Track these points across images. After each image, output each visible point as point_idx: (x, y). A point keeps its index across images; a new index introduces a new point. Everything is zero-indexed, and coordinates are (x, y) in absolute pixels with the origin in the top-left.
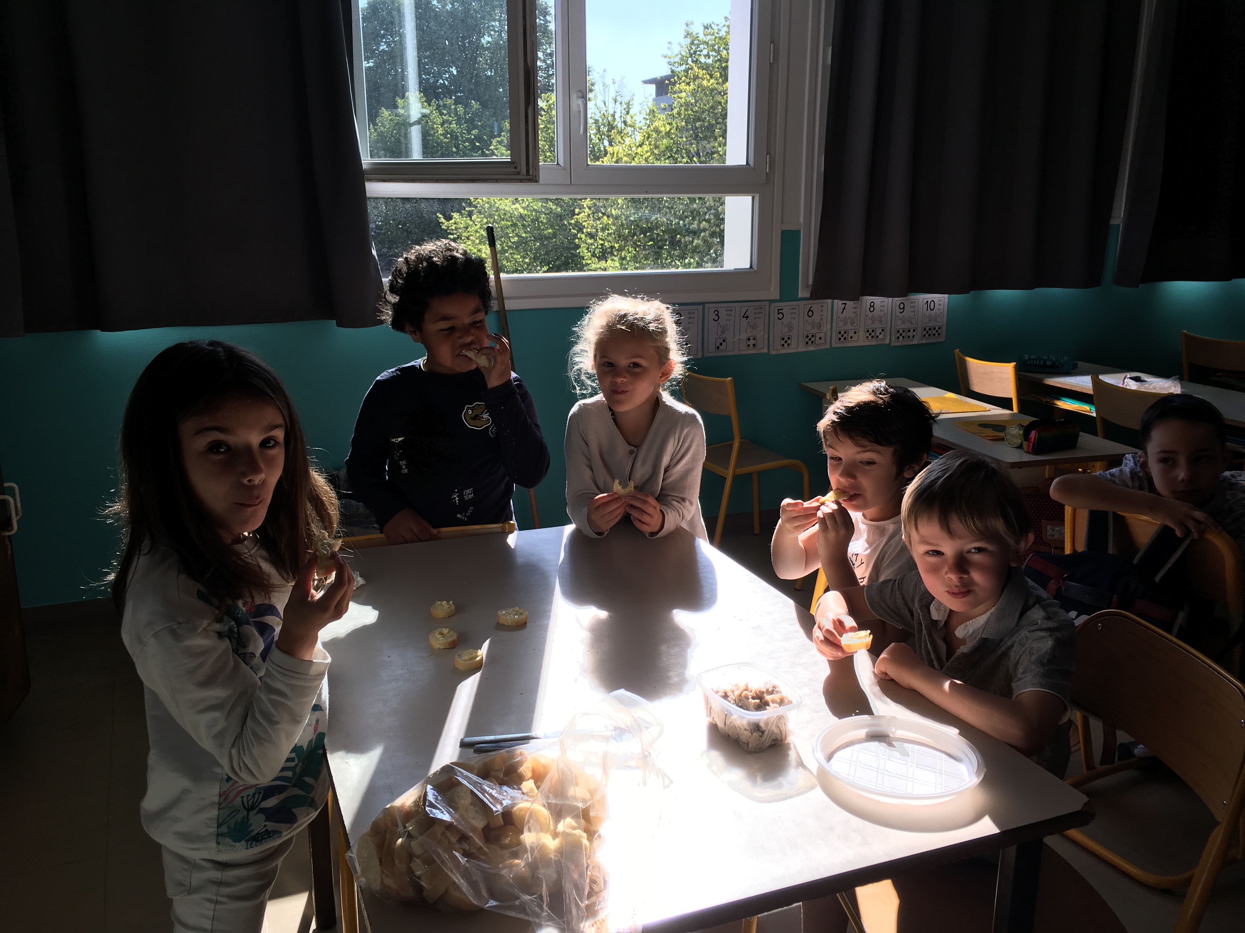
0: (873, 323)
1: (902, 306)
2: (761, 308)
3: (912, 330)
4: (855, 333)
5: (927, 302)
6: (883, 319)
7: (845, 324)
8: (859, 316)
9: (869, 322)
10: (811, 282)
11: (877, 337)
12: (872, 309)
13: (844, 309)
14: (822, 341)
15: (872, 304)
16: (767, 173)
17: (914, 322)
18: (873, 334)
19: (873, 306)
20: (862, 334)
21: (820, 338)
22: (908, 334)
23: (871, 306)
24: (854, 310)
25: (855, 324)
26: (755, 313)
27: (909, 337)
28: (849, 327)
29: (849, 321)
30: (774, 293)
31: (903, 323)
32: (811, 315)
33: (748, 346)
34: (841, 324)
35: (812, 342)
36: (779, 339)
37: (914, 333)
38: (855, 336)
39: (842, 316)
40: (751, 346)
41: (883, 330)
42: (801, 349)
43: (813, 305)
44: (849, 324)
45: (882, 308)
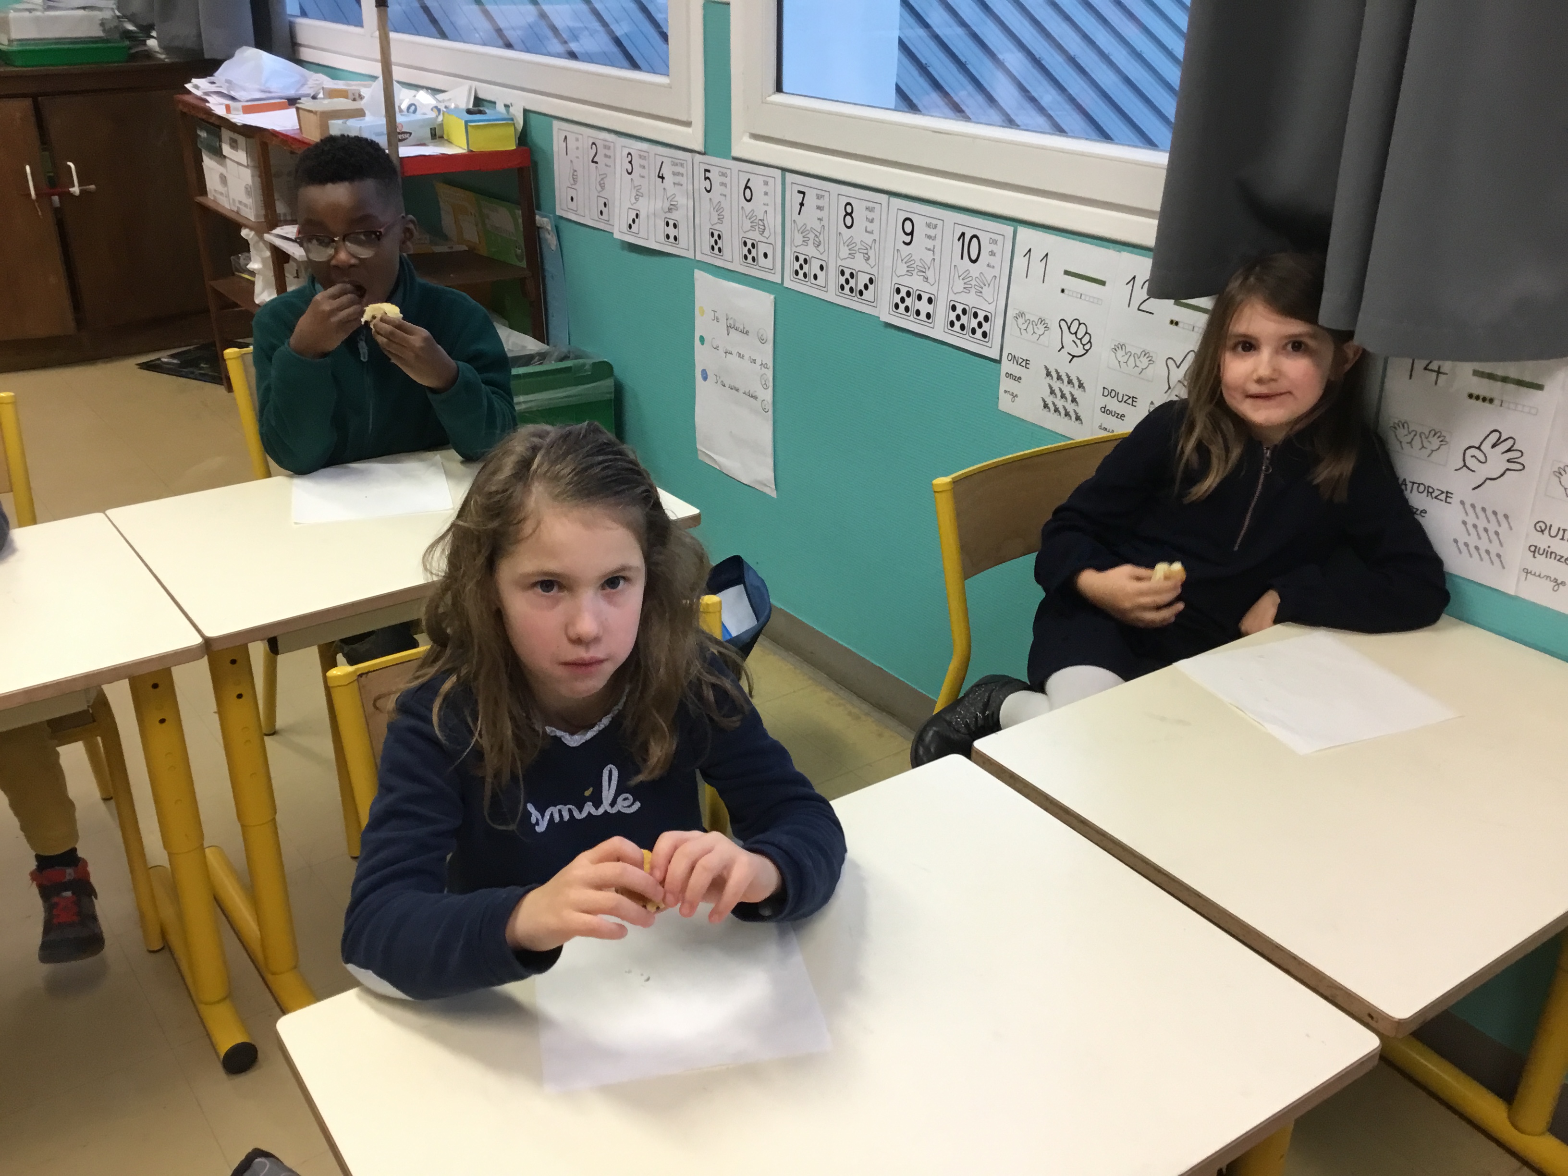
0: (852, 256)
1: (908, 228)
2: (682, 165)
3: (925, 297)
4: (822, 268)
5: (963, 234)
6: (871, 253)
8: (826, 228)
9: (844, 252)
11: (861, 293)
12: (848, 220)
13: (802, 204)
14: (768, 263)
15: (849, 208)
17: (931, 280)
18: (852, 282)
19: (850, 214)
20: (833, 278)
21: (766, 255)
22: (919, 305)
23: (847, 214)
24: (819, 214)
25: (821, 248)
26: (675, 174)
27: (918, 313)
28: (809, 251)
29: (811, 236)
30: (693, 137)
31: (909, 272)
32: (748, 197)
33: (668, 237)
34: (799, 239)
35: (754, 259)
36: (708, 236)
37: (930, 308)
38: (821, 275)
39: (800, 220)
40: (672, 239)
41: (871, 281)
42: (738, 265)
43: (752, 177)
44: (811, 242)
45: (870, 227)
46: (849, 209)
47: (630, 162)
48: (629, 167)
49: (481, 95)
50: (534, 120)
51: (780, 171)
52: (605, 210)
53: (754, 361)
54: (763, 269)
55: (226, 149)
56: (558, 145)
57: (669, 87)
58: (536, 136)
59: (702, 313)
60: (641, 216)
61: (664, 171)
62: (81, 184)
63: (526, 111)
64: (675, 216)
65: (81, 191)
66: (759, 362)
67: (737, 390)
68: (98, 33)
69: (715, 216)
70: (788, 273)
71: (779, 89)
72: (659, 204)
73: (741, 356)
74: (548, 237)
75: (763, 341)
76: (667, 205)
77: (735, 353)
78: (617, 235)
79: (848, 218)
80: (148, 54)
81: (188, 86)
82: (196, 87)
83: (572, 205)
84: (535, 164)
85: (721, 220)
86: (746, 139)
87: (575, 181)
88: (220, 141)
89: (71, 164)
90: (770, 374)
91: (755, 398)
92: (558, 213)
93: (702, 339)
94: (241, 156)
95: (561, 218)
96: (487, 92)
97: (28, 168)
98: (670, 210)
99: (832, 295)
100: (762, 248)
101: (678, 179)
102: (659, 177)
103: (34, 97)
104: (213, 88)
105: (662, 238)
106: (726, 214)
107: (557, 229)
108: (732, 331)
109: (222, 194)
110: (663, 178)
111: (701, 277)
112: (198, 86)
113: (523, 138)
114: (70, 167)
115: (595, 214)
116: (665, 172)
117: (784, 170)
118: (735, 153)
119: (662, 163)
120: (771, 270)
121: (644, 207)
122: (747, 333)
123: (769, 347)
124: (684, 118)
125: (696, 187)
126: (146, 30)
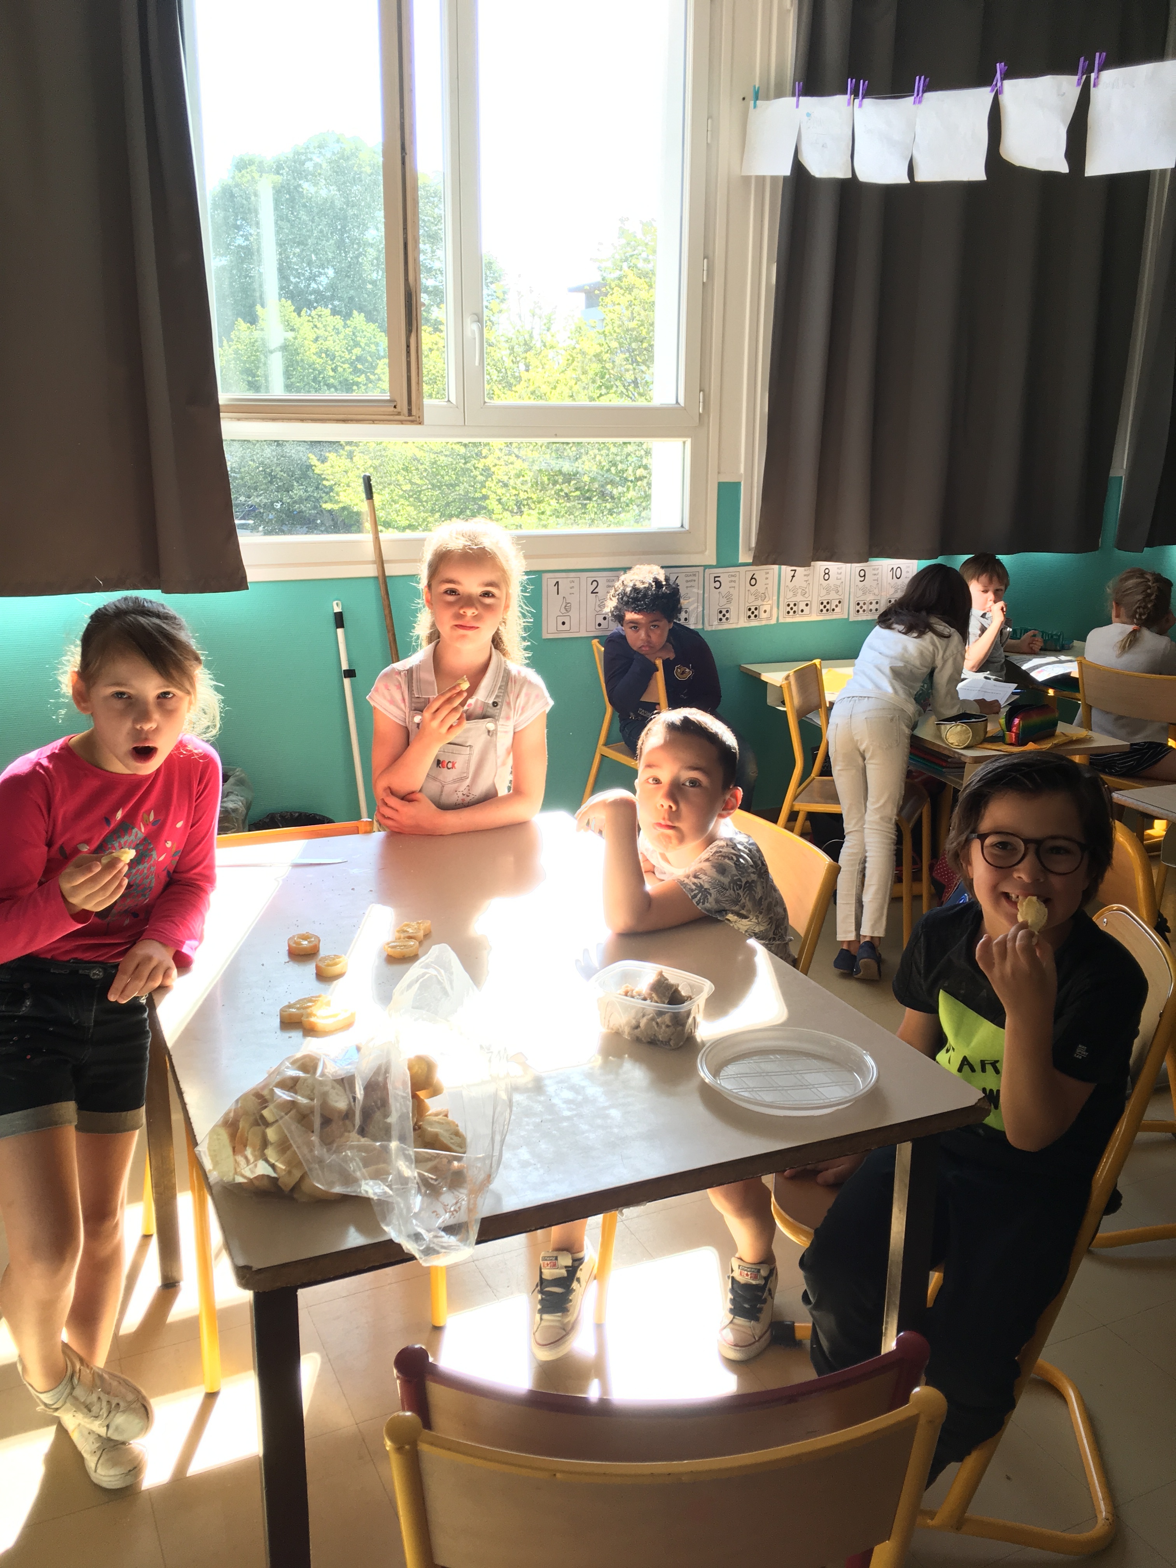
1: (862, 573)
2: (695, 575)
3: (874, 602)
4: (807, 605)
5: (893, 569)
6: (840, 589)
7: (795, 595)
8: (811, 584)
9: (824, 592)
10: (753, 545)
11: (833, 610)
13: (793, 576)
14: (768, 614)
16: (700, 414)
17: (877, 593)
18: (828, 607)
20: (816, 606)
21: (765, 611)
22: (871, 607)
24: (806, 578)
25: (806, 595)
26: (687, 581)
27: (871, 610)
28: (799, 598)
29: (800, 591)
30: (710, 556)
31: (864, 594)
34: (790, 594)
36: (716, 612)
37: (877, 606)
38: (806, 609)
39: (791, 585)
41: (840, 602)
44: (799, 594)
45: (839, 576)
46: (827, 571)
83: (564, 628)
85: (728, 602)
99: (814, 617)
106: (734, 597)
124: (699, 548)
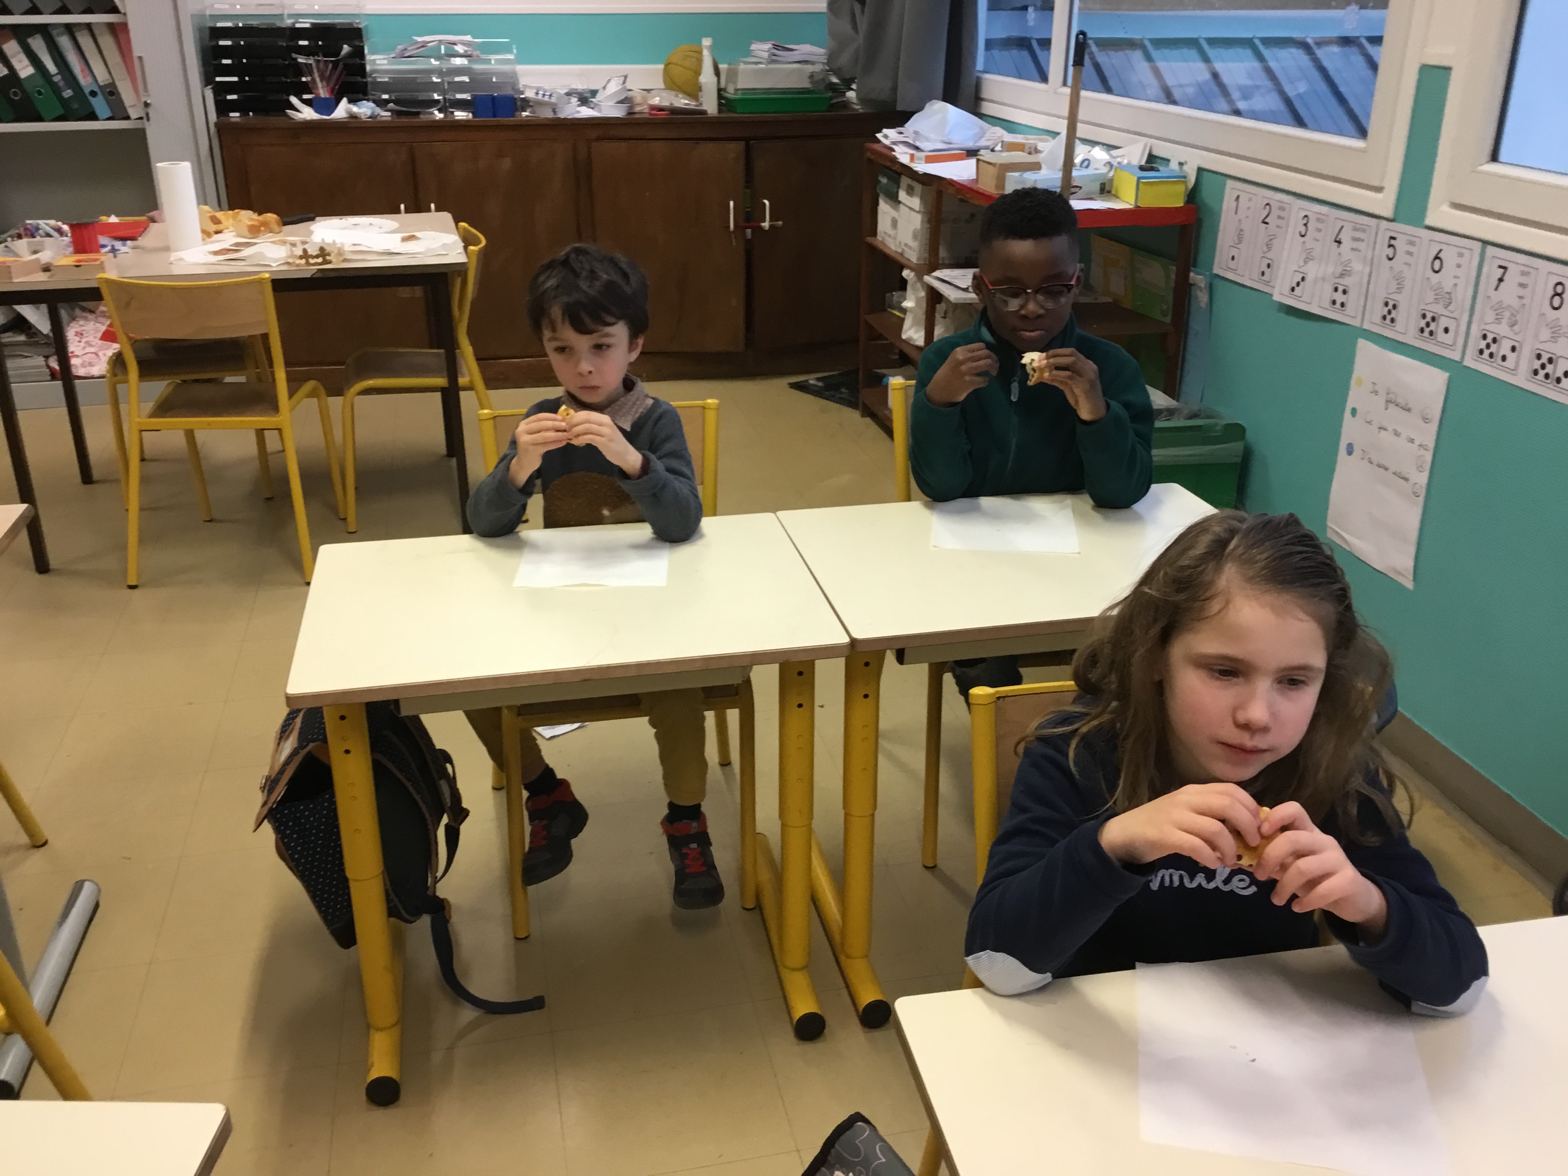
0: (1554, 339)
2: (1364, 231)
4: (1513, 349)
7: (1498, 320)
8: (1527, 307)
9: (1545, 334)
11: (1558, 380)
12: (1557, 301)
13: (1501, 280)
14: (1448, 338)
15: (1559, 288)
18: (1549, 369)
19: (1560, 295)
20: (1526, 362)
21: (1446, 330)
23: (1556, 294)
24: (1521, 291)
25: (1516, 328)
26: (1355, 239)
28: (1502, 329)
29: (1507, 314)
32: (1437, 268)
33: (1334, 302)
34: (1490, 316)
35: (1431, 333)
36: (1381, 304)
38: (1511, 357)
39: (1496, 297)
40: (1338, 305)
42: (1411, 338)
43: (1444, 247)
44: (1505, 321)
47: (1305, 225)
48: (1303, 229)
49: (1155, 153)
50: (1207, 180)
51: (1479, 244)
52: (1267, 271)
53: (1412, 441)
54: (1443, 345)
55: (902, 195)
56: (1228, 203)
57: (1363, 151)
58: (1206, 195)
59: (1360, 383)
60: (1308, 279)
61: (1342, 236)
62: (771, 220)
63: (1200, 170)
64: (1347, 281)
65: (771, 226)
66: (1417, 442)
67: (1386, 469)
68: (807, 84)
69: (1394, 286)
70: (1471, 352)
71: (1494, 157)
72: (1330, 269)
73: (1397, 434)
74: (1200, 294)
75: (1426, 420)
76: (1340, 269)
77: (1390, 428)
78: (1277, 297)
79: (1557, 298)
80: (846, 105)
81: (879, 135)
82: (886, 136)
83: (1232, 265)
84: (1199, 223)
85: (1399, 290)
86: (1445, 208)
87: (1240, 241)
88: (899, 187)
89: (767, 202)
90: (1429, 457)
91: (1406, 479)
92: (1216, 270)
93: (1354, 412)
94: (915, 202)
95: (1217, 276)
96: (1162, 149)
97: (732, 203)
98: (1342, 275)
99: (1522, 380)
100: (1443, 322)
101: (1356, 245)
102: (1336, 241)
103: (747, 140)
104: (901, 138)
105: (1327, 303)
106: (1407, 283)
107: (1211, 288)
108: (1391, 406)
109: (890, 236)
110: (1339, 242)
111: (1365, 349)
112: (888, 136)
113: (1193, 195)
114: (764, 204)
115: (1256, 274)
116: (1344, 237)
117: (1486, 243)
118: (1429, 221)
119: (1342, 227)
120: (1451, 347)
121: (1312, 271)
122: (1409, 410)
123: (1434, 427)
124: (1376, 183)
125: (1377, 252)
126: (847, 83)
